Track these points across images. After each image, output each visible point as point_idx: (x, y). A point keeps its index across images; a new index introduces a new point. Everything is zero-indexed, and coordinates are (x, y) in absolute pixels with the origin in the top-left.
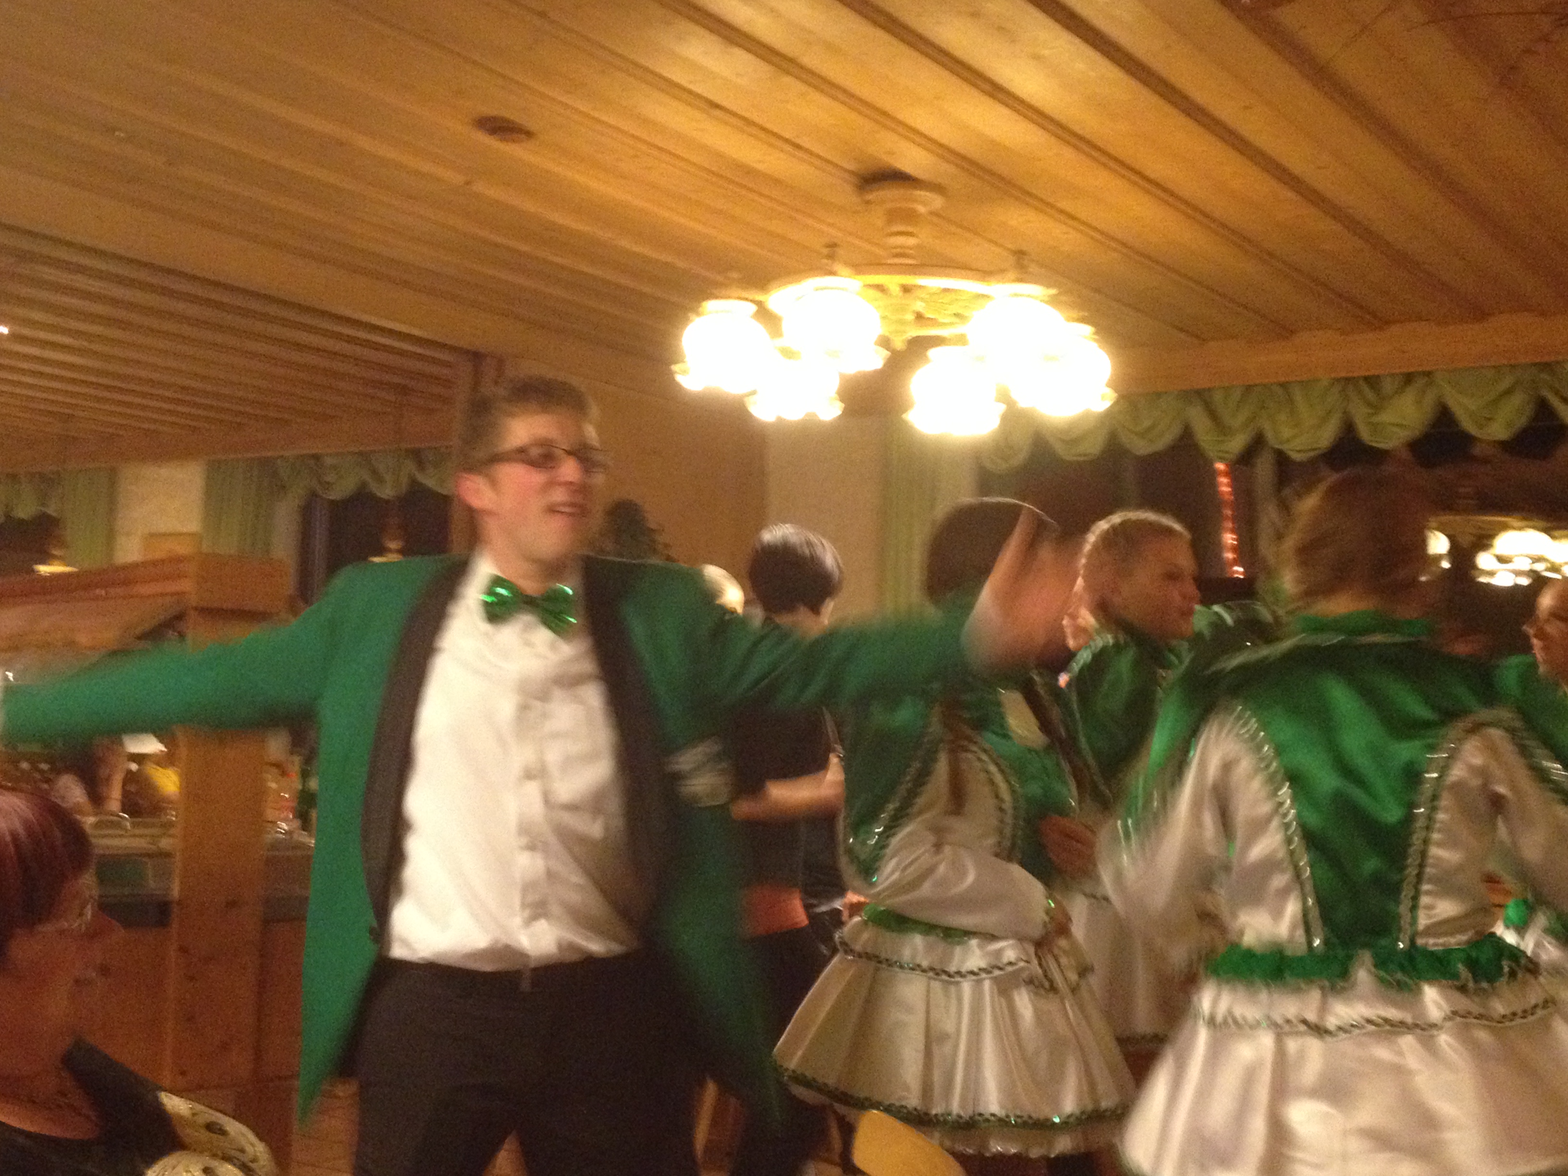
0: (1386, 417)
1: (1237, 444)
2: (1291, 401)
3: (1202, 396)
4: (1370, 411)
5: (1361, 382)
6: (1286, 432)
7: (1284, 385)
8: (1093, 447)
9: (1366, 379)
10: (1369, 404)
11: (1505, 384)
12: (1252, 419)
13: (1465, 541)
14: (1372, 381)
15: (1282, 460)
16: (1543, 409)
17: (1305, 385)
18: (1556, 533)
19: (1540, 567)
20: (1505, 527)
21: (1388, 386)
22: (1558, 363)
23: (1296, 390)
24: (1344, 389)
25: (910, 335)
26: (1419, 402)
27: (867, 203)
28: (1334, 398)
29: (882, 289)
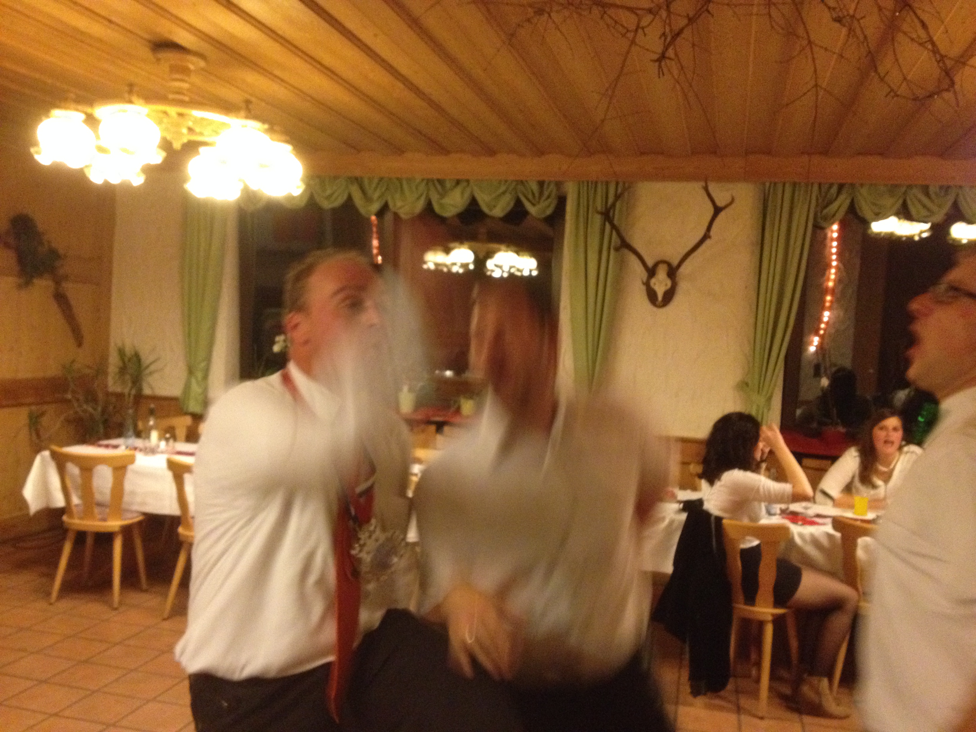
0: (447, 201)
1: (376, 207)
2: (402, 188)
3: (358, 181)
4: (438, 196)
5: (436, 181)
6: (399, 204)
7: (398, 179)
8: (303, 203)
9: (439, 181)
10: (439, 193)
11: (503, 188)
12: (383, 194)
13: (481, 256)
14: (441, 182)
15: (396, 216)
16: (518, 203)
17: (409, 180)
18: (521, 253)
19: (513, 270)
20: (499, 250)
21: (448, 185)
22: (526, 181)
23: (404, 183)
24: (427, 184)
25: (185, 140)
26: (462, 193)
27: (158, 60)
28: (422, 187)
29: (165, 113)
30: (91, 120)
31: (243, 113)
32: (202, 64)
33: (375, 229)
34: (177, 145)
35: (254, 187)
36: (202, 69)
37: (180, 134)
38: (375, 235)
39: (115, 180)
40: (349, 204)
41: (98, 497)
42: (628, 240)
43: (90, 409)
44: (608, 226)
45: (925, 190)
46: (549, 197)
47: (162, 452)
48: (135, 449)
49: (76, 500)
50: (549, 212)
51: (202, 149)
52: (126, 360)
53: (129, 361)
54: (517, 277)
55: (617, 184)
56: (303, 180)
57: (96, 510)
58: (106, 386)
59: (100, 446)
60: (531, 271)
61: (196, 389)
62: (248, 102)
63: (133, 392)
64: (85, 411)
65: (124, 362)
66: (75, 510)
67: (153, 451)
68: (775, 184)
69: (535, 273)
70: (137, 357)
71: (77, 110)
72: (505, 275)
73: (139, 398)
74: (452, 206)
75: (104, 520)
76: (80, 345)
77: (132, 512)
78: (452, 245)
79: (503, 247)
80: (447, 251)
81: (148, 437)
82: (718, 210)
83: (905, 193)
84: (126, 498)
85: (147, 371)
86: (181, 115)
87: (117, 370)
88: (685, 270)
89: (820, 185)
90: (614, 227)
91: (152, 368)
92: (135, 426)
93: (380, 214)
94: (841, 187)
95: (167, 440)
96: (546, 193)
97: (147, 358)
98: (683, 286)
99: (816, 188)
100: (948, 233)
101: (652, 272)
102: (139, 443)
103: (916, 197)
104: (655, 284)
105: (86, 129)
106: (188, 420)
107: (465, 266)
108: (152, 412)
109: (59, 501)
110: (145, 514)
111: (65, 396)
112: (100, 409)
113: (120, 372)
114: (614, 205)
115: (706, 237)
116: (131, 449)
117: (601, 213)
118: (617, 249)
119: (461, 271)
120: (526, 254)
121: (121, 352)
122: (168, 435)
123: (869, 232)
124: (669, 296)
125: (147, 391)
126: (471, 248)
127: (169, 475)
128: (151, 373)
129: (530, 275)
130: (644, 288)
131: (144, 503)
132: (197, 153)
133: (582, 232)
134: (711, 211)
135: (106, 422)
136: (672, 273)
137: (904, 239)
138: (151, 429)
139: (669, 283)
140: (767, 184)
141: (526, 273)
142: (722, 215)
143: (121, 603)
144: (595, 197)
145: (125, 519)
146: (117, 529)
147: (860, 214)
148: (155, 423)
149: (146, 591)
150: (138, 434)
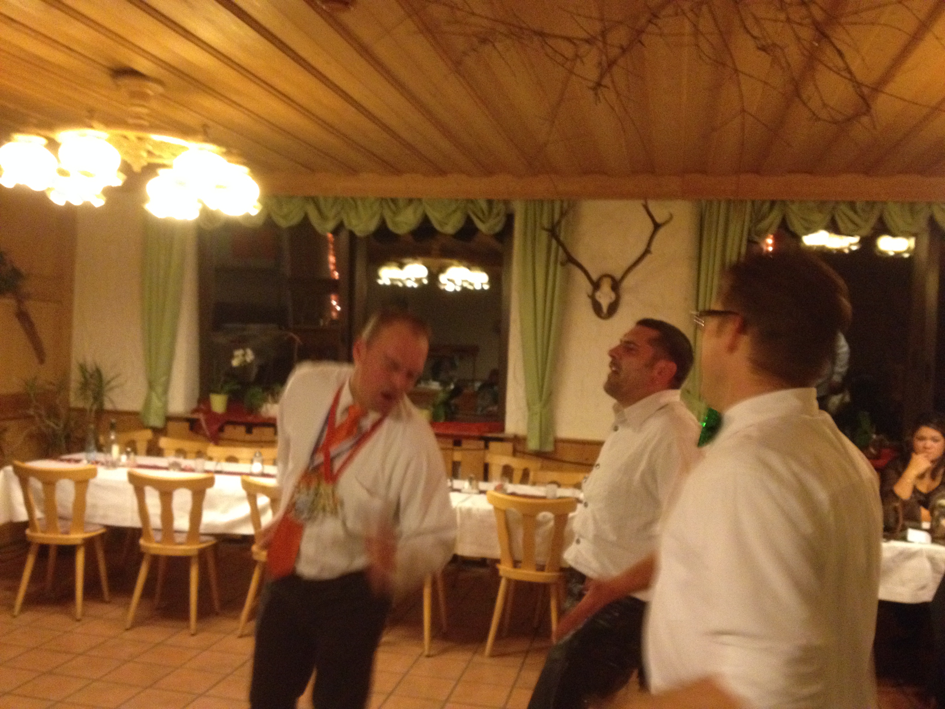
0: (400, 219)
1: (331, 225)
2: (356, 207)
3: (314, 201)
4: (392, 215)
5: (389, 200)
6: (354, 222)
7: (353, 199)
8: (260, 222)
9: (392, 199)
10: (392, 211)
11: (454, 206)
12: (339, 213)
13: (435, 270)
14: (394, 201)
15: (352, 235)
16: (469, 221)
17: (363, 199)
18: (472, 268)
19: (466, 285)
20: (451, 265)
21: (401, 203)
22: (476, 199)
23: (359, 203)
24: (381, 203)
25: (145, 164)
26: (415, 212)
27: (118, 86)
28: (376, 207)
29: (125, 137)
30: (53, 145)
31: (200, 137)
32: (160, 89)
33: (331, 246)
34: (137, 168)
35: (213, 207)
36: (162, 95)
37: (141, 157)
38: (331, 252)
39: (77, 202)
40: (305, 222)
41: (60, 510)
42: (573, 255)
43: (52, 424)
44: (554, 242)
45: (852, 205)
46: (498, 214)
47: (123, 466)
48: (97, 463)
49: (38, 514)
50: (498, 229)
51: (160, 171)
52: (88, 376)
53: (91, 376)
54: (470, 290)
55: (562, 202)
56: (259, 201)
57: (59, 524)
58: (68, 402)
59: (62, 460)
60: (482, 284)
61: (156, 403)
62: (205, 127)
63: (95, 407)
64: (48, 426)
65: (85, 377)
66: (37, 523)
67: (114, 465)
68: (711, 202)
69: (486, 287)
70: (98, 371)
71: (38, 134)
72: (459, 289)
73: (101, 412)
74: (406, 223)
75: (67, 533)
76: (42, 361)
77: (94, 524)
78: (405, 261)
79: (455, 262)
80: (401, 266)
81: (109, 451)
82: (657, 226)
83: (834, 208)
84: (89, 511)
85: (108, 387)
86: (140, 139)
87: (79, 385)
88: (628, 283)
89: (753, 202)
90: (560, 243)
91: (113, 383)
92: (97, 441)
93: (336, 232)
94: (773, 203)
95: (128, 453)
96: (495, 211)
97: (107, 373)
98: (626, 298)
99: (749, 204)
100: (875, 245)
101: (596, 286)
102: (100, 457)
103: (843, 212)
104: (600, 297)
105: (48, 153)
106: (148, 434)
107: (419, 281)
108: (113, 427)
109: (22, 515)
110: (107, 527)
111: (28, 412)
112: (62, 425)
113: (81, 389)
114: (559, 222)
115: (647, 251)
116: (93, 463)
117: (547, 230)
118: (563, 264)
119: (416, 285)
120: (478, 268)
121: (83, 368)
122: (129, 449)
123: (802, 245)
124: (613, 308)
125: (108, 406)
126: (425, 264)
127: (130, 488)
128: (112, 389)
129: (482, 289)
130: (589, 301)
131: (105, 516)
132: (156, 175)
133: (529, 248)
134: (650, 227)
135: (68, 437)
136: (616, 286)
137: (835, 252)
138: (113, 442)
139: (613, 296)
140: (704, 202)
141: (478, 287)
142: (662, 232)
143: (83, 615)
144: (541, 215)
145: (86, 532)
146: (79, 542)
147: (792, 229)
148: (116, 437)
149: (109, 602)
150: (100, 449)
